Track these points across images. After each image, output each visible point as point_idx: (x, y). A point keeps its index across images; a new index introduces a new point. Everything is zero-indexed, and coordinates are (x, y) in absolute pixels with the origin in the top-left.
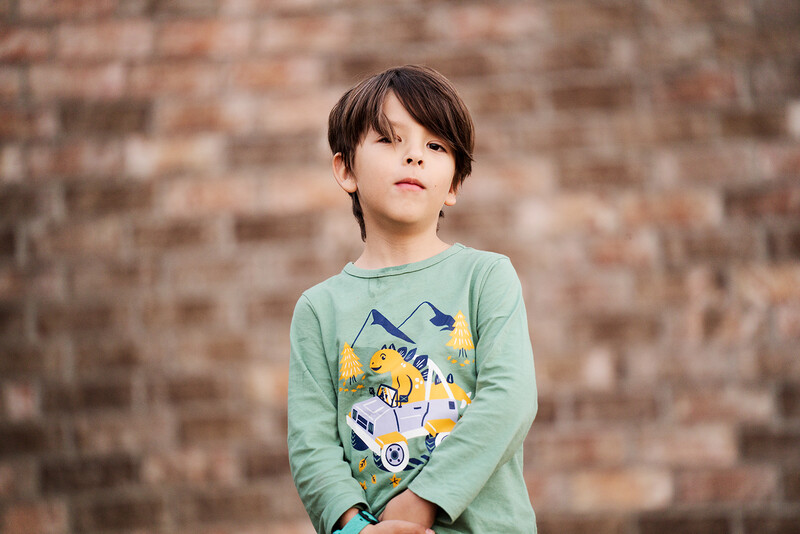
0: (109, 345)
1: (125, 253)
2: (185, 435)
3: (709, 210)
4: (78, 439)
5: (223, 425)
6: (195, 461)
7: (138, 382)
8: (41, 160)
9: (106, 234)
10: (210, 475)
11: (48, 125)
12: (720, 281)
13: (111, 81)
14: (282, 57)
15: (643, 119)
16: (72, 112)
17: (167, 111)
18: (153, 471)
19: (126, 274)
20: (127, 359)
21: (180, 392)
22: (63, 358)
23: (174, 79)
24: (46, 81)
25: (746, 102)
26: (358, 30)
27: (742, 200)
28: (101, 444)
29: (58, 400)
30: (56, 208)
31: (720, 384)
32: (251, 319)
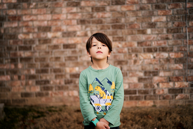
0: (45, 63)
1: (47, 50)
2: (56, 77)
3: (135, 45)
4: (41, 77)
5: (62, 76)
6: (58, 81)
7: (49, 69)
8: (35, 35)
9: (44, 47)
10: (60, 83)
11: (36, 30)
12: (137, 56)
13: (45, 23)
14: (71, 20)
15: (126, 30)
16: (39, 28)
17: (53, 28)
18: (52, 82)
19: (48, 53)
20: (48, 66)
21: (55, 71)
22: (38, 65)
23: (55, 23)
24: (36, 23)
25: (141, 29)
26: (83, 16)
27: (140, 43)
28: (44, 78)
29: (38, 71)
30: (37, 43)
31: (136, 71)
32: (66, 60)
